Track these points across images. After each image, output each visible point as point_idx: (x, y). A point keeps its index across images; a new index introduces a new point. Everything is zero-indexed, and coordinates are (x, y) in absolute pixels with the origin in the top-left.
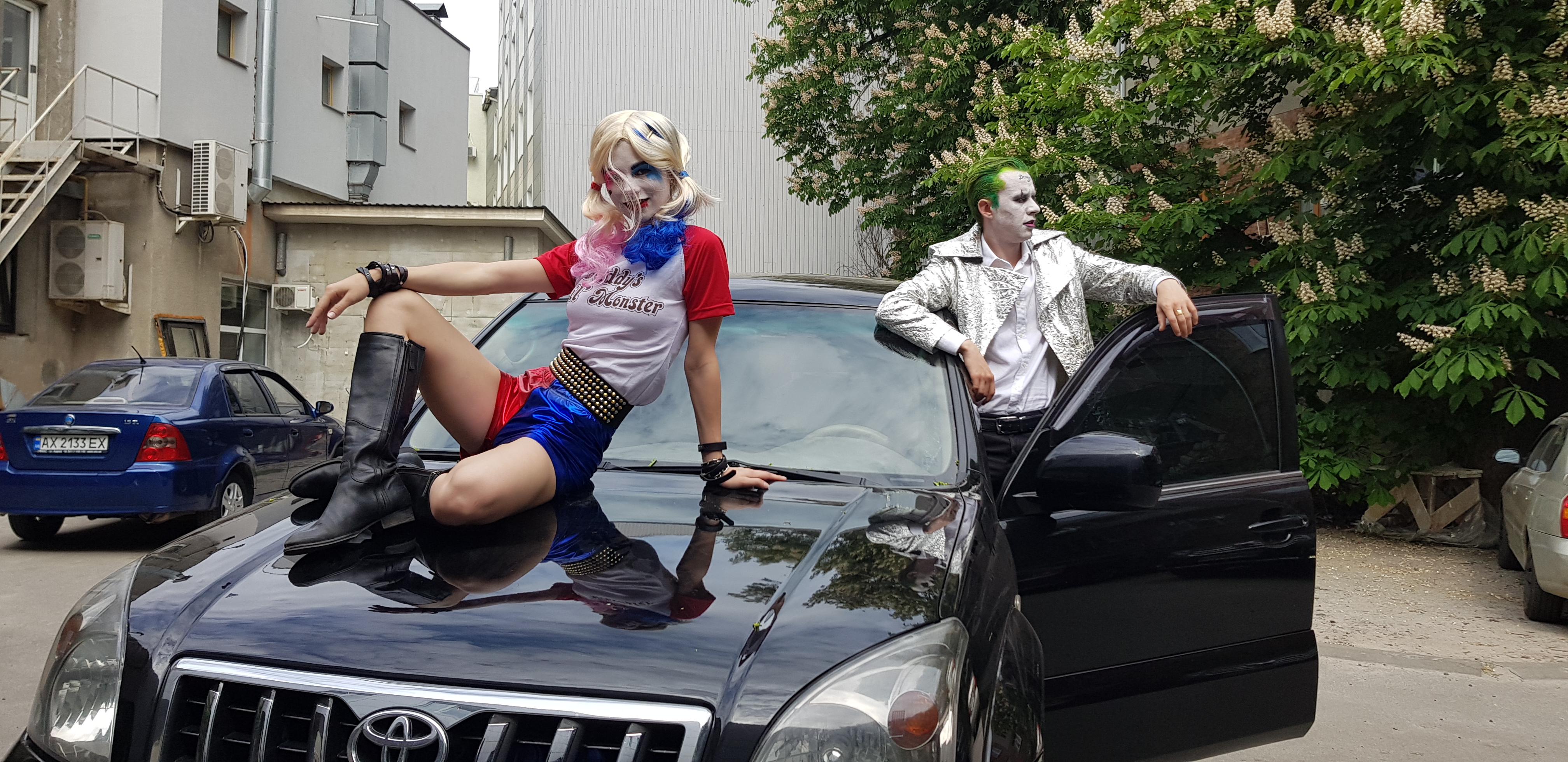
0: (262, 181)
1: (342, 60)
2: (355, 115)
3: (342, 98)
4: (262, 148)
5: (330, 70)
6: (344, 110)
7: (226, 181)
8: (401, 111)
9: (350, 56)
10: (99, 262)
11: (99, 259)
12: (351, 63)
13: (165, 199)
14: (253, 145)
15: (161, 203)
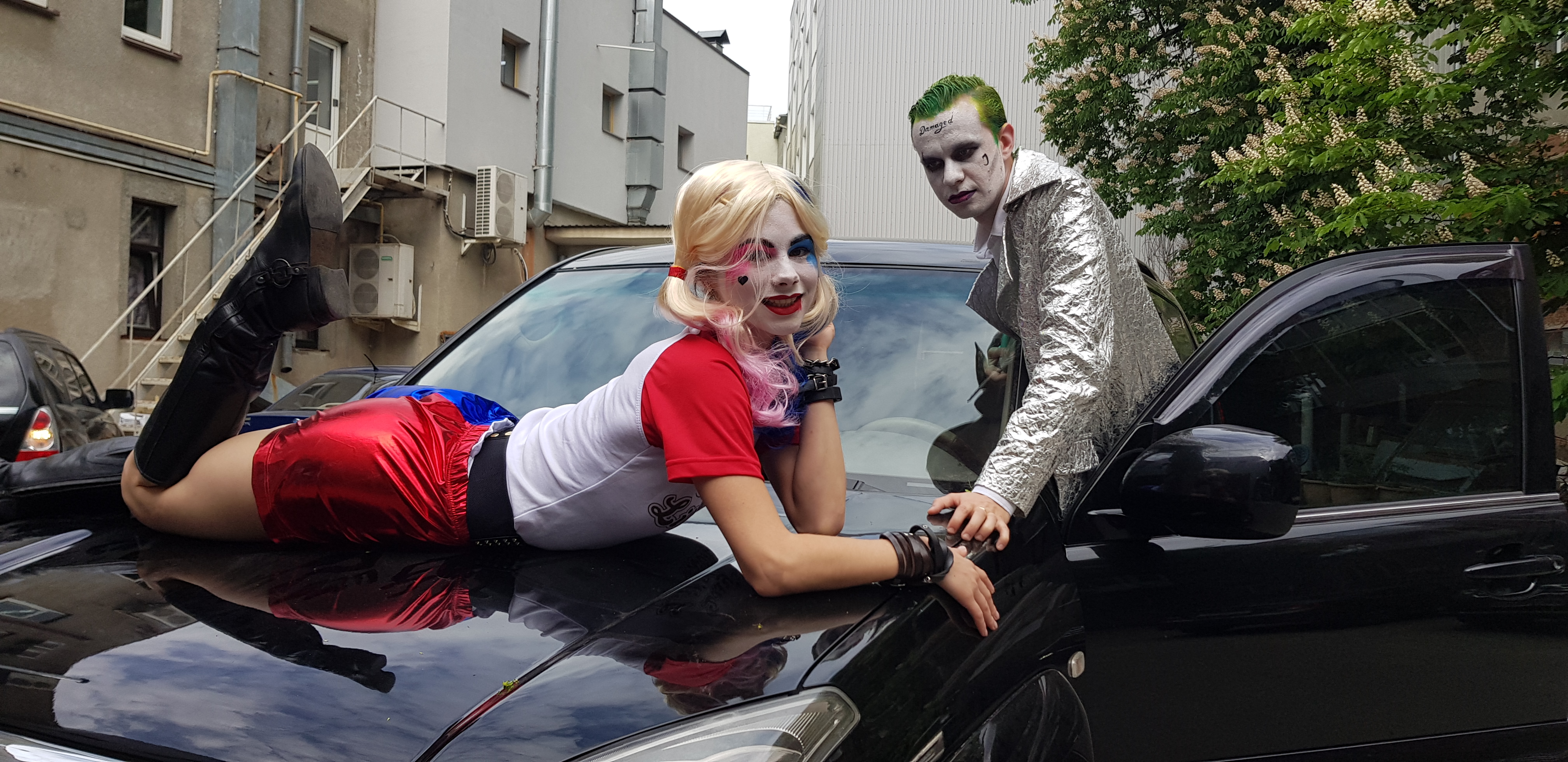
0: (542, 205)
1: (621, 86)
2: (634, 141)
3: (622, 124)
4: (543, 173)
5: (610, 97)
6: (624, 137)
7: (506, 205)
8: (679, 136)
9: (630, 82)
10: (391, 282)
11: (391, 280)
12: (630, 90)
13: (451, 223)
14: (535, 171)
15: (448, 227)
